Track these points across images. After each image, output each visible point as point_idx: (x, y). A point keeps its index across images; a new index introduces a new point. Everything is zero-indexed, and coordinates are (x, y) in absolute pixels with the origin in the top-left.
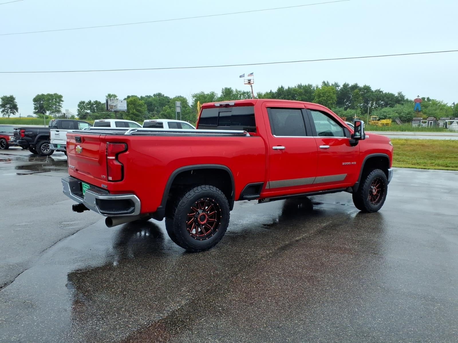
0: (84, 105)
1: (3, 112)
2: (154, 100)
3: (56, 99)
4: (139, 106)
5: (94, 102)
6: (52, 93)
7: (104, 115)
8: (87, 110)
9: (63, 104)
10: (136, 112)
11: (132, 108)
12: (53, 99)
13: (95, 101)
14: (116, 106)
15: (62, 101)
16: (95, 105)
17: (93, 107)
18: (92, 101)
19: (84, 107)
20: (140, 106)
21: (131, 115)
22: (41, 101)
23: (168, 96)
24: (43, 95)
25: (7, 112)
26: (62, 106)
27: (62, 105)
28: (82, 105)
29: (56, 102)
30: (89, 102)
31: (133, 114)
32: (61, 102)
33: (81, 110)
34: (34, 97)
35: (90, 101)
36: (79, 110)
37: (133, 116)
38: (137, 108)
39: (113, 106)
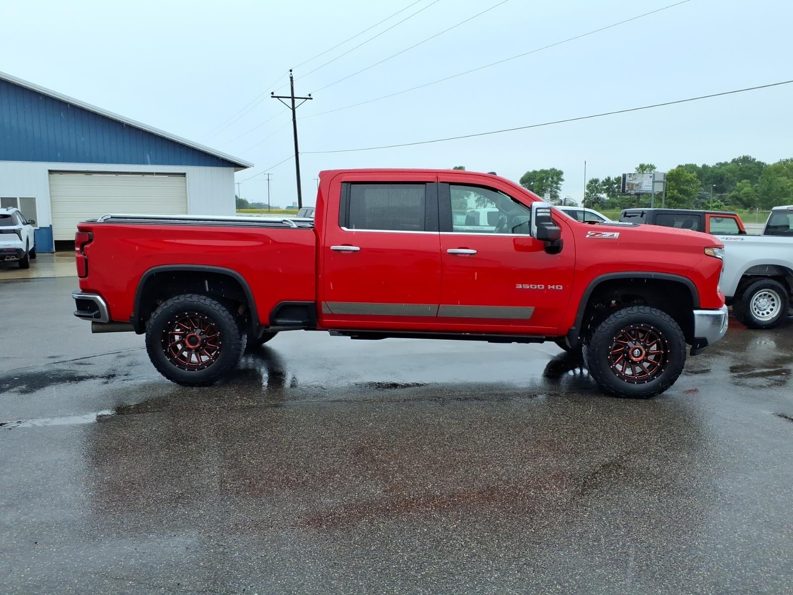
0: (596, 185)
1: (479, 201)
2: (730, 171)
3: (552, 178)
4: (684, 182)
5: (615, 179)
6: (547, 168)
7: (627, 202)
8: (600, 193)
9: (563, 185)
10: (679, 195)
11: (671, 188)
12: (548, 178)
13: (617, 177)
14: (640, 185)
15: (562, 180)
16: (615, 184)
17: (612, 188)
18: (612, 179)
19: (597, 189)
20: (689, 182)
21: (668, 200)
22: (531, 182)
23: (762, 161)
24: (535, 172)
25: (484, 202)
26: (561, 189)
27: (561, 186)
28: (593, 186)
29: (552, 182)
30: (606, 179)
31: (672, 197)
32: (560, 182)
33: (592, 193)
34: (522, 175)
35: (609, 178)
36: (587, 194)
37: (673, 202)
38: (682, 187)
39: (634, 186)
